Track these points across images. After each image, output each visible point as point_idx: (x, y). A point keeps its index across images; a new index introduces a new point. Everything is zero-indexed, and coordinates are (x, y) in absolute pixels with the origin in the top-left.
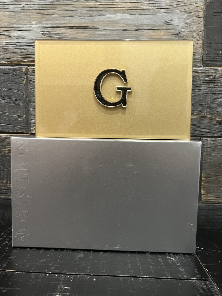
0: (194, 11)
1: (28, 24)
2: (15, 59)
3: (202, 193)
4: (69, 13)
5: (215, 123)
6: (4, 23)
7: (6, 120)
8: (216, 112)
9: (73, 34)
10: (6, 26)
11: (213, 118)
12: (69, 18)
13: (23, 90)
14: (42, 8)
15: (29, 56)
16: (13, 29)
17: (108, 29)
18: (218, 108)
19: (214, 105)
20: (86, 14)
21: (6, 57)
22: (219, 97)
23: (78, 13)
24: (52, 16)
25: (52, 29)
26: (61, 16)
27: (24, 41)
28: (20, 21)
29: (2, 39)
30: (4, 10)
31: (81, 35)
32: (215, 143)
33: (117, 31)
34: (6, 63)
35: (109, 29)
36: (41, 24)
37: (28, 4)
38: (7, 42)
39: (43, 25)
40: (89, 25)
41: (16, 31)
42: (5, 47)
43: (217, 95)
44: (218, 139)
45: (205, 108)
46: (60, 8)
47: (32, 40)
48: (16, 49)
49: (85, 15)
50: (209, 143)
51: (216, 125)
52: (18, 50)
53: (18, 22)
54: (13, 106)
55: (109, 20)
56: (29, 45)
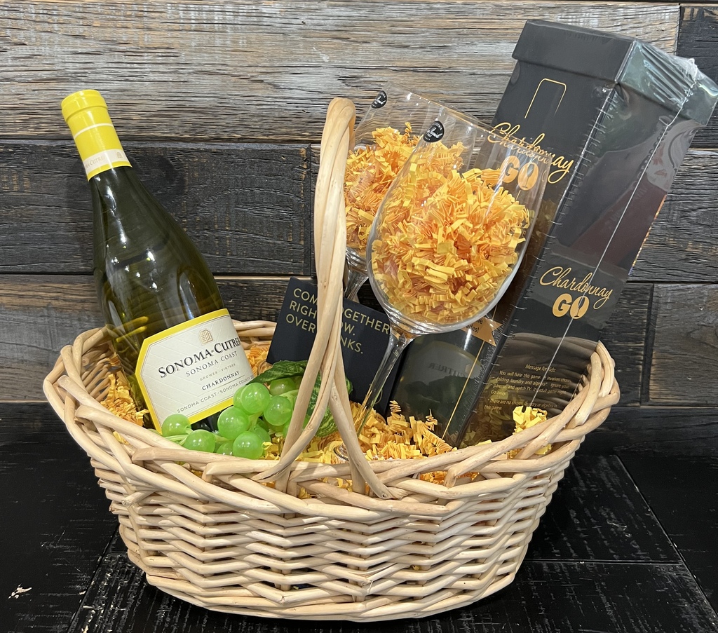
0: (656, 39)
1: (314, 60)
2: (284, 130)
3: (651, 388)
4: (400, 39)
5: (684, 257)
6: (263, 57)
7: (263, 251)
8: (687, 236)
9: (407, 82)
10: (267, 64)
11: (681, 248)
12: (399, 50)
13: (300, 192)
14: (343, 28)
15: (313, 124)
16: (281, 69)
17: (479, 73)
18: (692, 227)
19: (685, 222)
20: (435, 42)
21: (265, 127)
22: (695, 207)
23: (419, 40)
24: (365, 45)
25: (365, 72)
26: (383, 44)
27: (304, 95)
28: (296, 54)
29: (257, 89)
30: (262, 29)
31: (424, 84)
32: (681, 295)
33: (498, 78)
34: (266, 137)
35: (482, 73)
36: (340, 61)
37: (314, 17)
38: (268, 97)
39: (345, 63)
40: (441, 64)
41: (288, 75)
42: (264, 107)
43: (691, 204)
44: (689, 286)
45: (667, 229)
46: (381, 28)
47: (321, 93)
48: (287, 112)
49: (434, 44)
50: (669, 294)
51: (686, 260)
52: (292, 113)
53: (293, 57)
54: (278, 223)
55: (482, 55)
56: (314, 103)
